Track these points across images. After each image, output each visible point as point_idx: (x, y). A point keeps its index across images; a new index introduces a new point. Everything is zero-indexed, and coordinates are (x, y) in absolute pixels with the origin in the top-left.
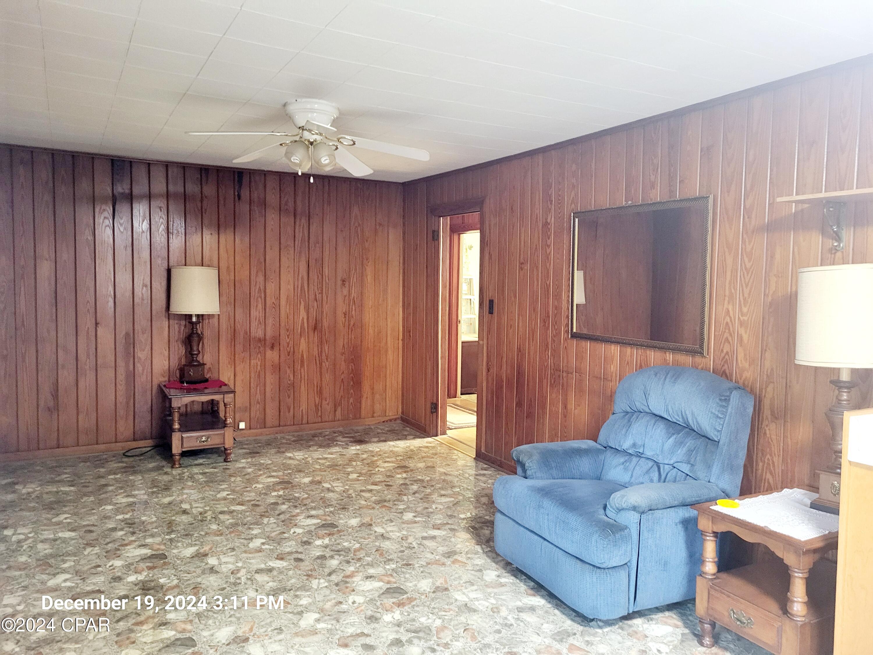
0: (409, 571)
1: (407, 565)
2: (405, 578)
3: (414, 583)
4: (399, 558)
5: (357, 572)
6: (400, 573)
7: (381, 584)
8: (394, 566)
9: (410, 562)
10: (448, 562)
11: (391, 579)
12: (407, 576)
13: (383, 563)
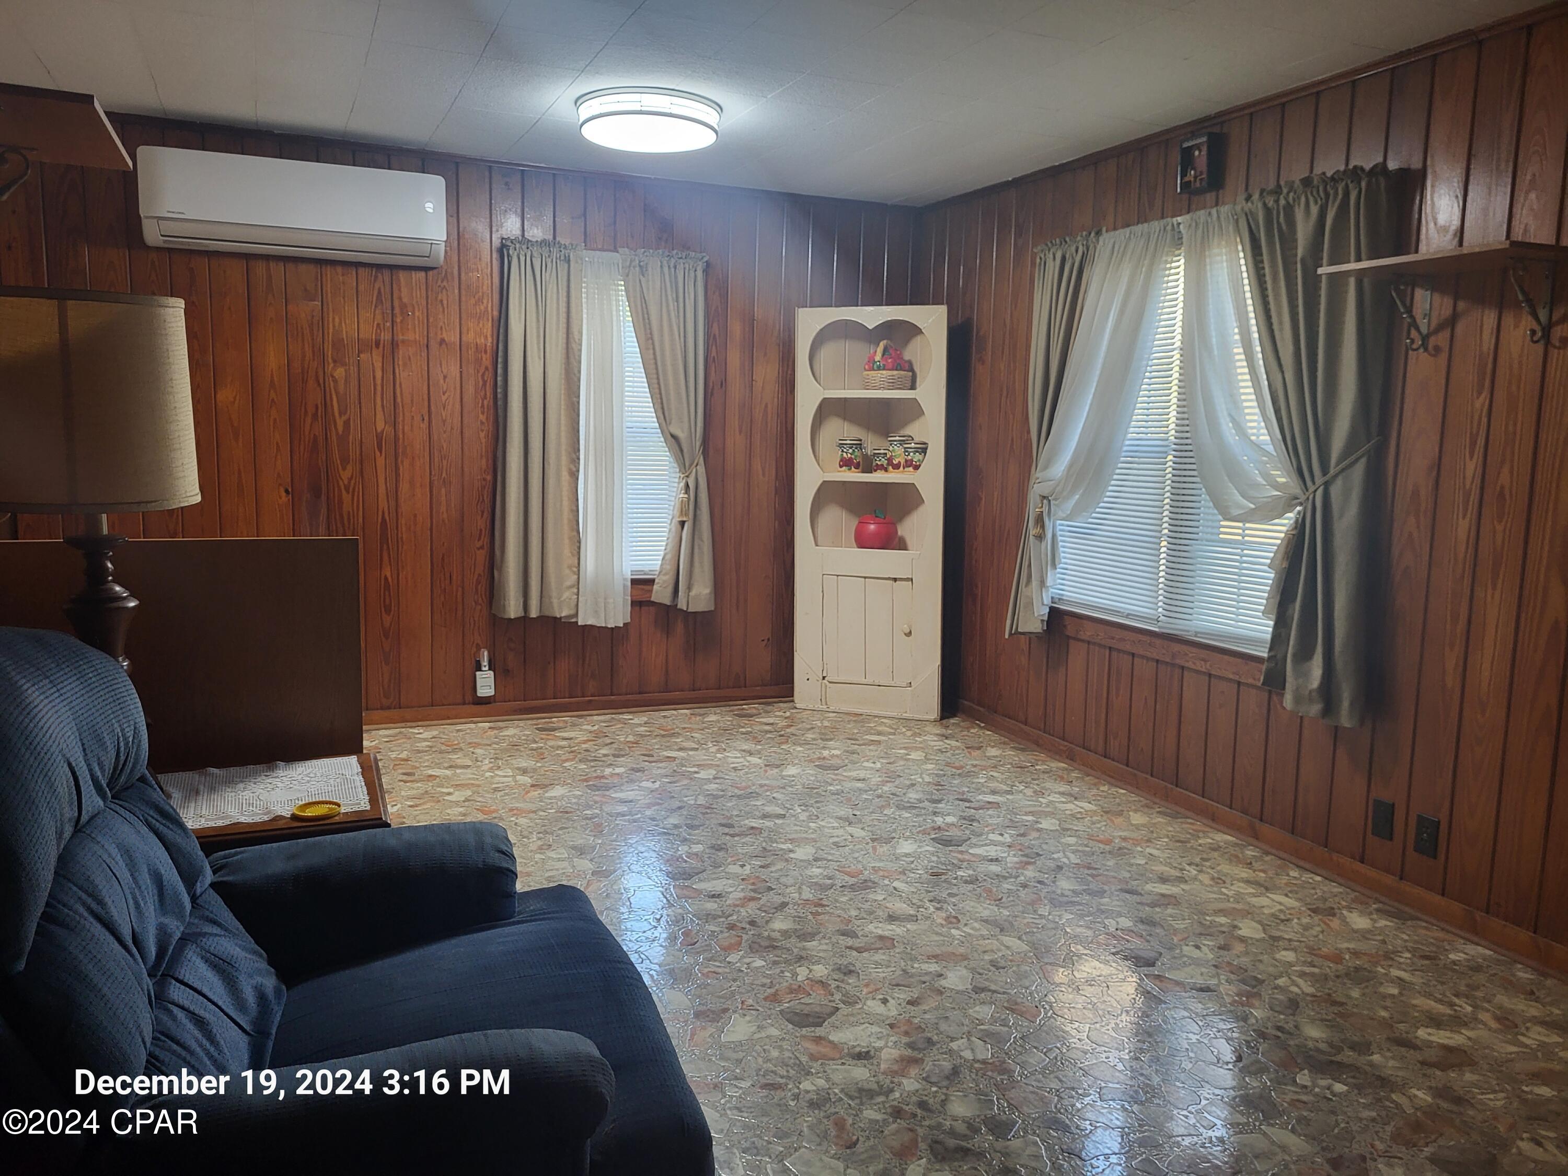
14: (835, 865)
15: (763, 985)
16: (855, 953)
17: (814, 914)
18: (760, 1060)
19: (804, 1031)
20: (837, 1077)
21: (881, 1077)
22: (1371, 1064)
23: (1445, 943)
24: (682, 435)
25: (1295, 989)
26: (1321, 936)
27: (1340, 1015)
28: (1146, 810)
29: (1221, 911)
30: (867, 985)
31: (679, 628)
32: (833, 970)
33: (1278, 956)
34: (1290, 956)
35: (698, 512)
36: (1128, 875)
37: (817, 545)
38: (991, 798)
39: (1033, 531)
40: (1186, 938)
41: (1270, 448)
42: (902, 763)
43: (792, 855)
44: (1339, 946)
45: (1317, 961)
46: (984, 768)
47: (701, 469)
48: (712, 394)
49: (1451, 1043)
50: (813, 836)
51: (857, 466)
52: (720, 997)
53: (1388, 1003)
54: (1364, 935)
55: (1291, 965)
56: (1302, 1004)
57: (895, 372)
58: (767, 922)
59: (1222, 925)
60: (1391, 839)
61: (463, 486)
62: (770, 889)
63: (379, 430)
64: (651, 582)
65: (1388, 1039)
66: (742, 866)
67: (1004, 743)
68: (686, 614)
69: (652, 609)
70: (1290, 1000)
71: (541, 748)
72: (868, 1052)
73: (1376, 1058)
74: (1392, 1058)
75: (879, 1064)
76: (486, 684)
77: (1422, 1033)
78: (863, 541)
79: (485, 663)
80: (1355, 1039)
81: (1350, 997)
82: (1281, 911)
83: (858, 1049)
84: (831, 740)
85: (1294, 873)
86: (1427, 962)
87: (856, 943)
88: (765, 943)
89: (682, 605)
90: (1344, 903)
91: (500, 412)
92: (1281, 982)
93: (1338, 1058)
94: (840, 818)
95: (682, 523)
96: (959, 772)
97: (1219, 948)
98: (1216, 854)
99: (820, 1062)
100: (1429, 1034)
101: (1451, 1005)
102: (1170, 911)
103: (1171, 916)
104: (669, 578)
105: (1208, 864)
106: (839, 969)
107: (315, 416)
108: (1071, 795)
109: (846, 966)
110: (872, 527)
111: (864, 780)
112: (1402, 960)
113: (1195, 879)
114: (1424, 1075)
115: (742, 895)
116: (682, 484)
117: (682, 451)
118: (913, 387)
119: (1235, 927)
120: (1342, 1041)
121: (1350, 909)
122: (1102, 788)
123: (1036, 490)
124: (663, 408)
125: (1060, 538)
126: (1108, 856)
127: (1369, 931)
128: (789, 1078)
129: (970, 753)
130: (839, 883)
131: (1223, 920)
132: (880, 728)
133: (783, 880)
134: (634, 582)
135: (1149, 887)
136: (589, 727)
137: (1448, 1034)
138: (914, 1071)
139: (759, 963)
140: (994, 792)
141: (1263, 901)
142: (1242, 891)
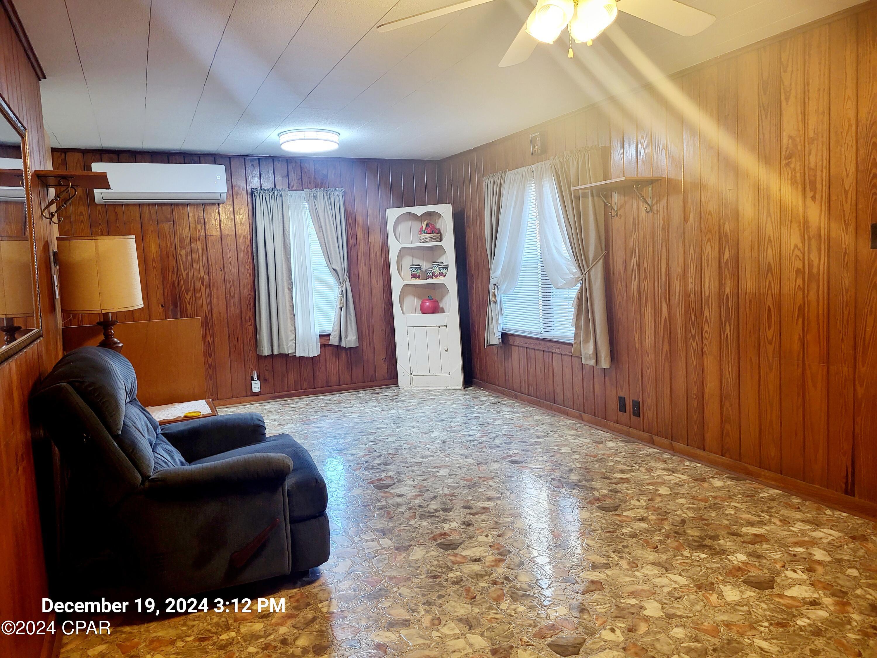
0: (433, 568)
1: (435, 577)
2: (438, 560)
3: (429, 555)
4: (445, 587)
5: (493, 566)
6: (443, 566)
7: (464, 553)
8: (451, 575)
9: (431, 580)
10: (386, 583)
11: (453, 558)
12: (435, 563)
13: (464, 579)
14: (460, 477)
15: (428, 533)
16: (471, 516)
17: (451, 500)
18: (428, 566)
19: (449, 552)
20: (466, 570)
21: (486, 569)
22: (719, 545)
23: (759, 490)
24: (338, 269)
25: (684, 515)
26: (698, 491)
27: (705, 524)
28: (614, 440)
29: (650, 483)
30: (478, 530)
31: (343, 355)
32: (461, 524)
33: (677, 501)
34: (683, 501)
35: (348, 303)
36: (604, 471)
37: (404, 314)
38: (537, 440)
39: (492, 300)
40: (632, 497)
41: (569, 258)
42: (491, 426)
43: (438, 474)
44: (707, 495)
45: (696, 502)
46: (533, 426)
47: (348, 283)
48: (351, 250)
49: (758, 533)
50: (448, 464)
51: (419, 277)
52: (406, 540)
53: (729, 518)
54: (719, 489)
55: (683, 505)
56: (687, 521)
57: (432, 234)
58: (428, 505)
59: (650, 490)
60: (625, 412)
61: (241, 300)
62: (428, 490)
63: (202, 276)
64: (329, 335)
65: (728, 533)
66: (414, 480)
67: (543, 413)
68: (345, 349)
69: (331, 348)
70: (682, 520)
71: (306, 433)
72: (479, 559)
73: (722, 542)
74: (730, 541)
75: (485, 563)
76: (256, 386)
77: (744, 530)
78: (424, 311)
79: (255, 378)
80: (712, 534)
81: (711, 516)
82: (680, 481)
83: (475, 558)
84: (454, 418)
85: (688, 463)
86: (749, 498)
87: (472, 511)
88: (428, 514)
89: (343, 345)
90: (710, 475)
91: (256, 264)
92: (678, 513)
93: (704, 543)
94: (461, 455)
95: (341, 308)
96: (520, 428)
97: (648, 500)
98: (649, 458)
99: (457, 565)
100: (748, 530)
101: (759, 516)
102: (625, 485)
103: (625, 487)
104: (337, 333)
105: (645, 463)
106: (464, 523)
107: (173, 272)
108: (577, 436)
109: (467, 522)
110: (428, 304)
111: (472, 436)
112: (737, 498)
113: (638, 470)
114: (744, 547)
115: (414, 494)
116: (340, 291)
117: (338, 276)
118: (441, 240)
119: (657, 490)
120: (706, 536)
121: (713, 478)
122: (592, 431)
123: (492, 282)
124: (328, 257)
125: (503, 302)
126: (595, 463)
127: (722, 487)
128: (443, 573)
129: (526, 419)
130: (462, 485)
131: (651, 487)
132: (479, 411)
133: (434, 486)
134: (321, 336)
135: (615, 475)
136: (330, 421)
137: (757, 529)
138: (502, 565)
139: (425, 524)
140: (538, 437)
141: (671, 477)
142: (661, 474)
